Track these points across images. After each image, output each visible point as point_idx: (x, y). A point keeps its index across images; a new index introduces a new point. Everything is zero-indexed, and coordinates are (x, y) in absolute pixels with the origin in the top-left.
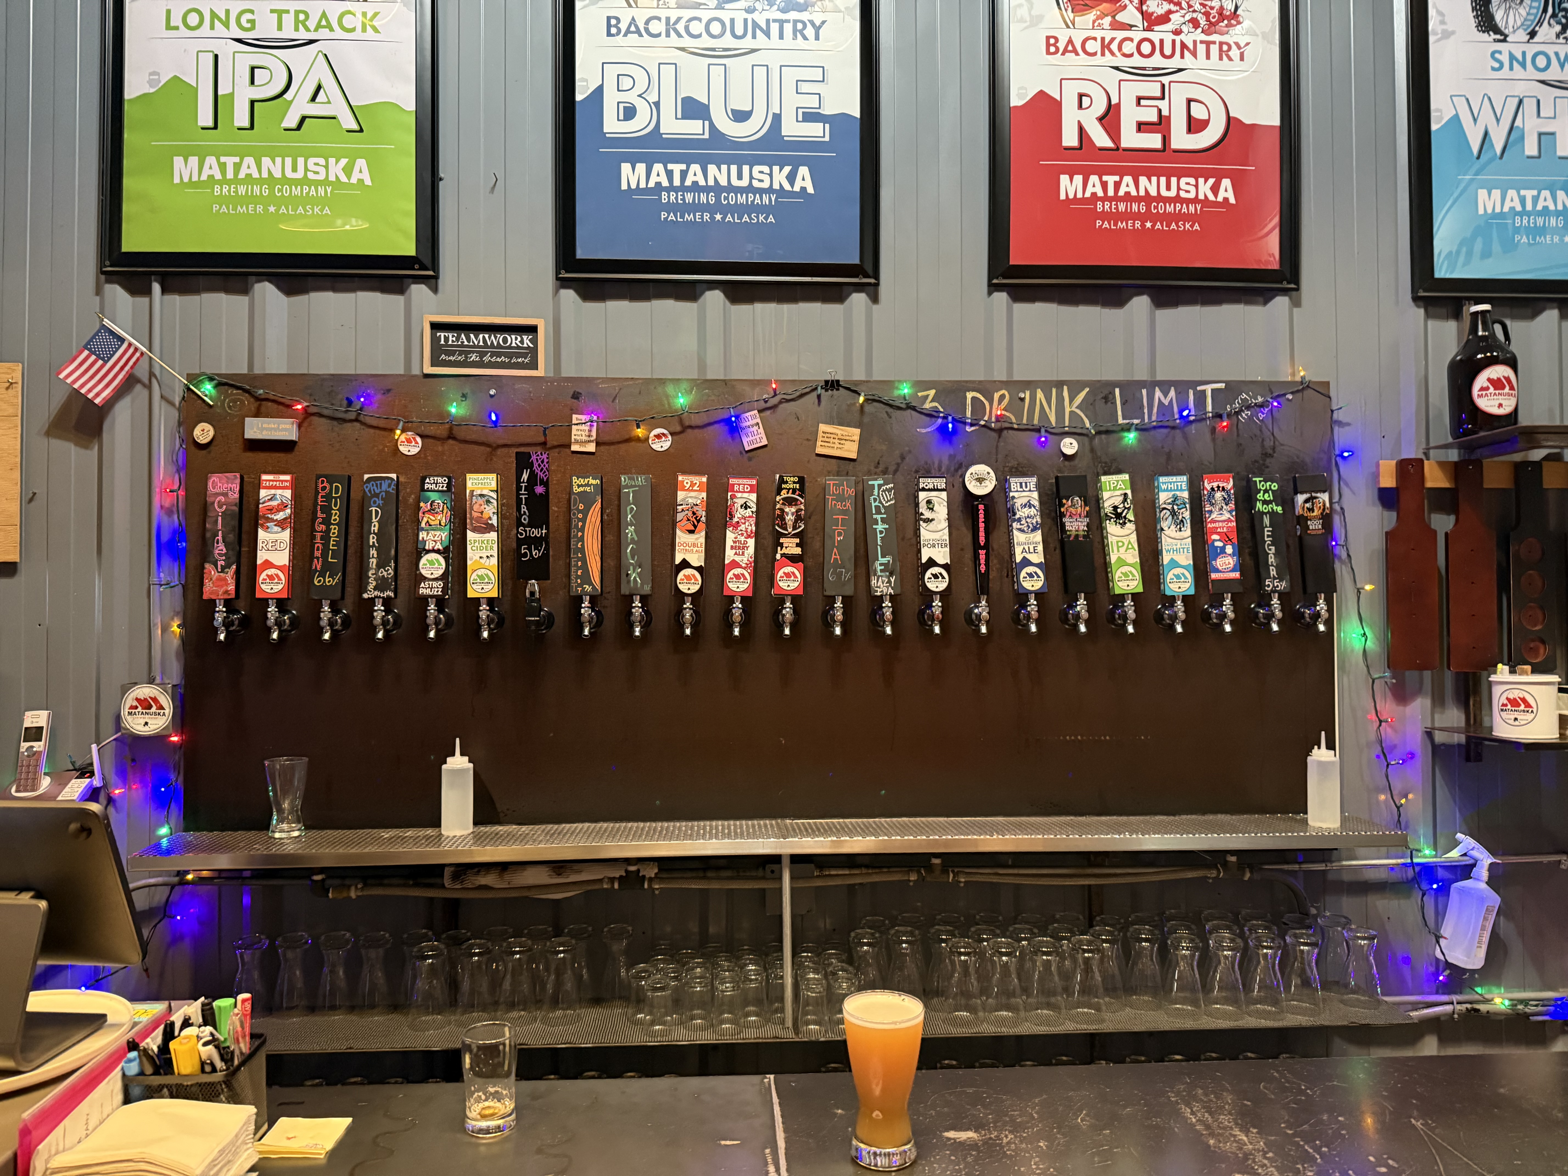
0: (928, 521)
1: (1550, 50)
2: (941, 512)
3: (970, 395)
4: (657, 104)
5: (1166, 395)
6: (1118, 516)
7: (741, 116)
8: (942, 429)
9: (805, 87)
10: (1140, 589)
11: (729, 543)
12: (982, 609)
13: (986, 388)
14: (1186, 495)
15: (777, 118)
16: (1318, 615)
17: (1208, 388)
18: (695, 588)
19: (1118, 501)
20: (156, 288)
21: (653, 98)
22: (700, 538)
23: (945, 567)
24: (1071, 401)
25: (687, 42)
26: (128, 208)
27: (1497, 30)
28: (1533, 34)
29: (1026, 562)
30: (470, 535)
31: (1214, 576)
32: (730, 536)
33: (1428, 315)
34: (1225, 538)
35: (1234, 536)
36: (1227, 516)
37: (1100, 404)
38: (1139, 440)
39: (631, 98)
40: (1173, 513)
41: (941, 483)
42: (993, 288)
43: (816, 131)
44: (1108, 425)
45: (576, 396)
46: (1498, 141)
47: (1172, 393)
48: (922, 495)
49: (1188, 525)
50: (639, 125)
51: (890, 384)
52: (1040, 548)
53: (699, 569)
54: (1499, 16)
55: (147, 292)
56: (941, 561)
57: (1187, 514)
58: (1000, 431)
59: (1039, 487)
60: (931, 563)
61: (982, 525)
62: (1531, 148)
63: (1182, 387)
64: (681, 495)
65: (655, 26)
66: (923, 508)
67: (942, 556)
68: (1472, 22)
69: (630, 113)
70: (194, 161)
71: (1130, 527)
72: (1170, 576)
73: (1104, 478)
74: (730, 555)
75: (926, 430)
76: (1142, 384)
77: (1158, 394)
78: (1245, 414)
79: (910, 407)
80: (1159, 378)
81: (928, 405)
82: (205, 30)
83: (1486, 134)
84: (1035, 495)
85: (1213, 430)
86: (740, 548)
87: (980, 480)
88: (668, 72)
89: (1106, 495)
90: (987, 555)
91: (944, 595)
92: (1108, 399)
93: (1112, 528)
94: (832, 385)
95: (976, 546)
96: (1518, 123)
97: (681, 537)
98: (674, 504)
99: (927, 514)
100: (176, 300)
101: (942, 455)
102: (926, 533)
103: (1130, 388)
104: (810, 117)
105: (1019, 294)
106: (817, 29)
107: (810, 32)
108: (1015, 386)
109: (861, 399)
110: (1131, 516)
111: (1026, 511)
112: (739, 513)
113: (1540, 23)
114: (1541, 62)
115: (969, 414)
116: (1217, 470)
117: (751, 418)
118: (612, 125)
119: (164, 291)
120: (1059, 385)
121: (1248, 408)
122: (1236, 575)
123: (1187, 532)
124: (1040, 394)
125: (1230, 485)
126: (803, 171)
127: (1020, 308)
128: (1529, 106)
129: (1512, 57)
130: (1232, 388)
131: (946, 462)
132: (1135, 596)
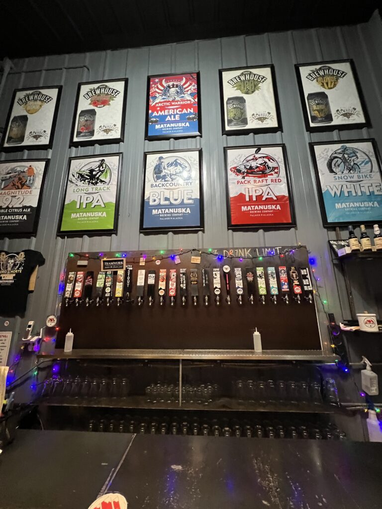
0: (216, 278)
1: (347, 175)
2: (218, 276)
3: (224, 251)
4: (160, 199)
5: (268, 249)
6: (261, 277)
7: (176, 200)
8: (219, 258)
9: (188, 194)
10: (266, 294)
11: (170, 284)
12: (229, 298)
13: (228, 249)
14: (274, 271)
15: (183, 200)
16: (309, 299)
17: (278, 248)
18: (163, 294)
19: (260, 273)
20: (66, 237)
21: (159, 198)
22: (164, 283)
23: (219, 288)
24: (247, 251)
25: (166, 187)
26: (63, 223)
27: (334, 172)
28: (343, 172)
29: (238, 287)
30: (117, 283)
31: (283, 290)
32: (170, 282)
33: (328, 231)
34: (285, 281)
35: (287, 281)
36: (285, 276)
37: (253, 253)
38: (263, 259)
39: (155, 198)
40: (272, 276)
41: (218, 269)
42: (228, 229)
43: (191, 201)
44: (255, 256)
45: (141, 254)
46: (338, 194)
47: (269, 249)
48: (214, 272)
49: (276, 278)
50: (156, 203)
51: (207, 249)
52: (242, 284)
53: (164, 290)
54: (334, 170)
55: (64, 238)
56: (218, 287)
57: (275, 276)
58: (231, 258)
59: (242, 270)
60: (216, 288)
61: (227, 279)
62: (346, 194)
63: (272, 248)
64: (160, 274)
65: (160, 185)
66: (214, 275)
67: (219, 286)
68: (328, 171)
69: (155, 201)
70: (75, 214)
71: (264, 279)
72: (272, 290)
73: (257, 268)
74: (170, 287)
75: (215, 258)
76: (263, 248)
77: (266, 250)
78: (287, 253)
79: (211, 254)
80: (267, 246)
81: (215, 253)
82: (80, 192)
83: (335, 193)
84: (241, 272)
85: (280, 257)
86: (172, 285)
87: (226, 269)
88: (162, 193)
89: (257, 272)
90: (229, 286)
91: (220, 295)
92: (255, 251)
93: (259, 279)
94: (194, 250)
95: (226, 284)
96: (342, 190)
97: (160, 283)
98: (159, 276)
99: (215, 277)
100: (70, 239)
101: (219, 264)
102: (215, 281)
103: (260, 249)
104: (189, 199)
105: (234, 230)
106: (191, 183)
107: (189, 184)
108: (234, 249)
109: (200, 252)
110: (263, 277)
111: (239, 276)
112: (172, 277)
113: (344, 170)
114: (346, 178)
115: (224, 254)
116: (282, 265)
117: (177, 257)
118: (151, 203)
119: (67, 238)
120: (244, 248)
121: (287, 252)
122: (288, 290)
123: (275, 279)
124: (240, 250)
125: (285, 269)
126: (188, 209)
127: (235, 233)
128: (345, 187)
129: (339, 177)
130: (283, 248)
131: (220, 265)
132: (265, 295)
